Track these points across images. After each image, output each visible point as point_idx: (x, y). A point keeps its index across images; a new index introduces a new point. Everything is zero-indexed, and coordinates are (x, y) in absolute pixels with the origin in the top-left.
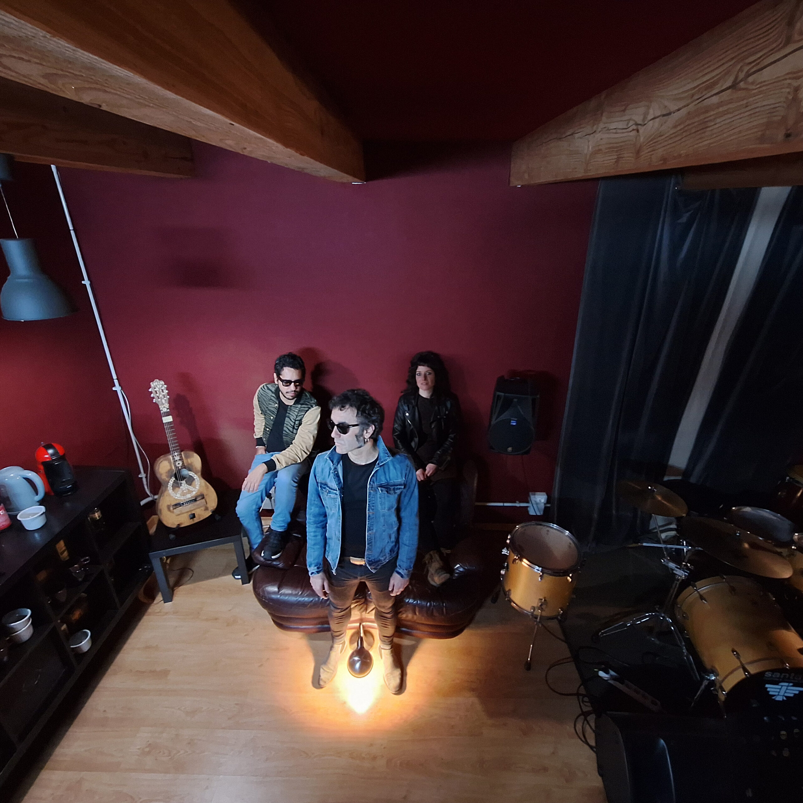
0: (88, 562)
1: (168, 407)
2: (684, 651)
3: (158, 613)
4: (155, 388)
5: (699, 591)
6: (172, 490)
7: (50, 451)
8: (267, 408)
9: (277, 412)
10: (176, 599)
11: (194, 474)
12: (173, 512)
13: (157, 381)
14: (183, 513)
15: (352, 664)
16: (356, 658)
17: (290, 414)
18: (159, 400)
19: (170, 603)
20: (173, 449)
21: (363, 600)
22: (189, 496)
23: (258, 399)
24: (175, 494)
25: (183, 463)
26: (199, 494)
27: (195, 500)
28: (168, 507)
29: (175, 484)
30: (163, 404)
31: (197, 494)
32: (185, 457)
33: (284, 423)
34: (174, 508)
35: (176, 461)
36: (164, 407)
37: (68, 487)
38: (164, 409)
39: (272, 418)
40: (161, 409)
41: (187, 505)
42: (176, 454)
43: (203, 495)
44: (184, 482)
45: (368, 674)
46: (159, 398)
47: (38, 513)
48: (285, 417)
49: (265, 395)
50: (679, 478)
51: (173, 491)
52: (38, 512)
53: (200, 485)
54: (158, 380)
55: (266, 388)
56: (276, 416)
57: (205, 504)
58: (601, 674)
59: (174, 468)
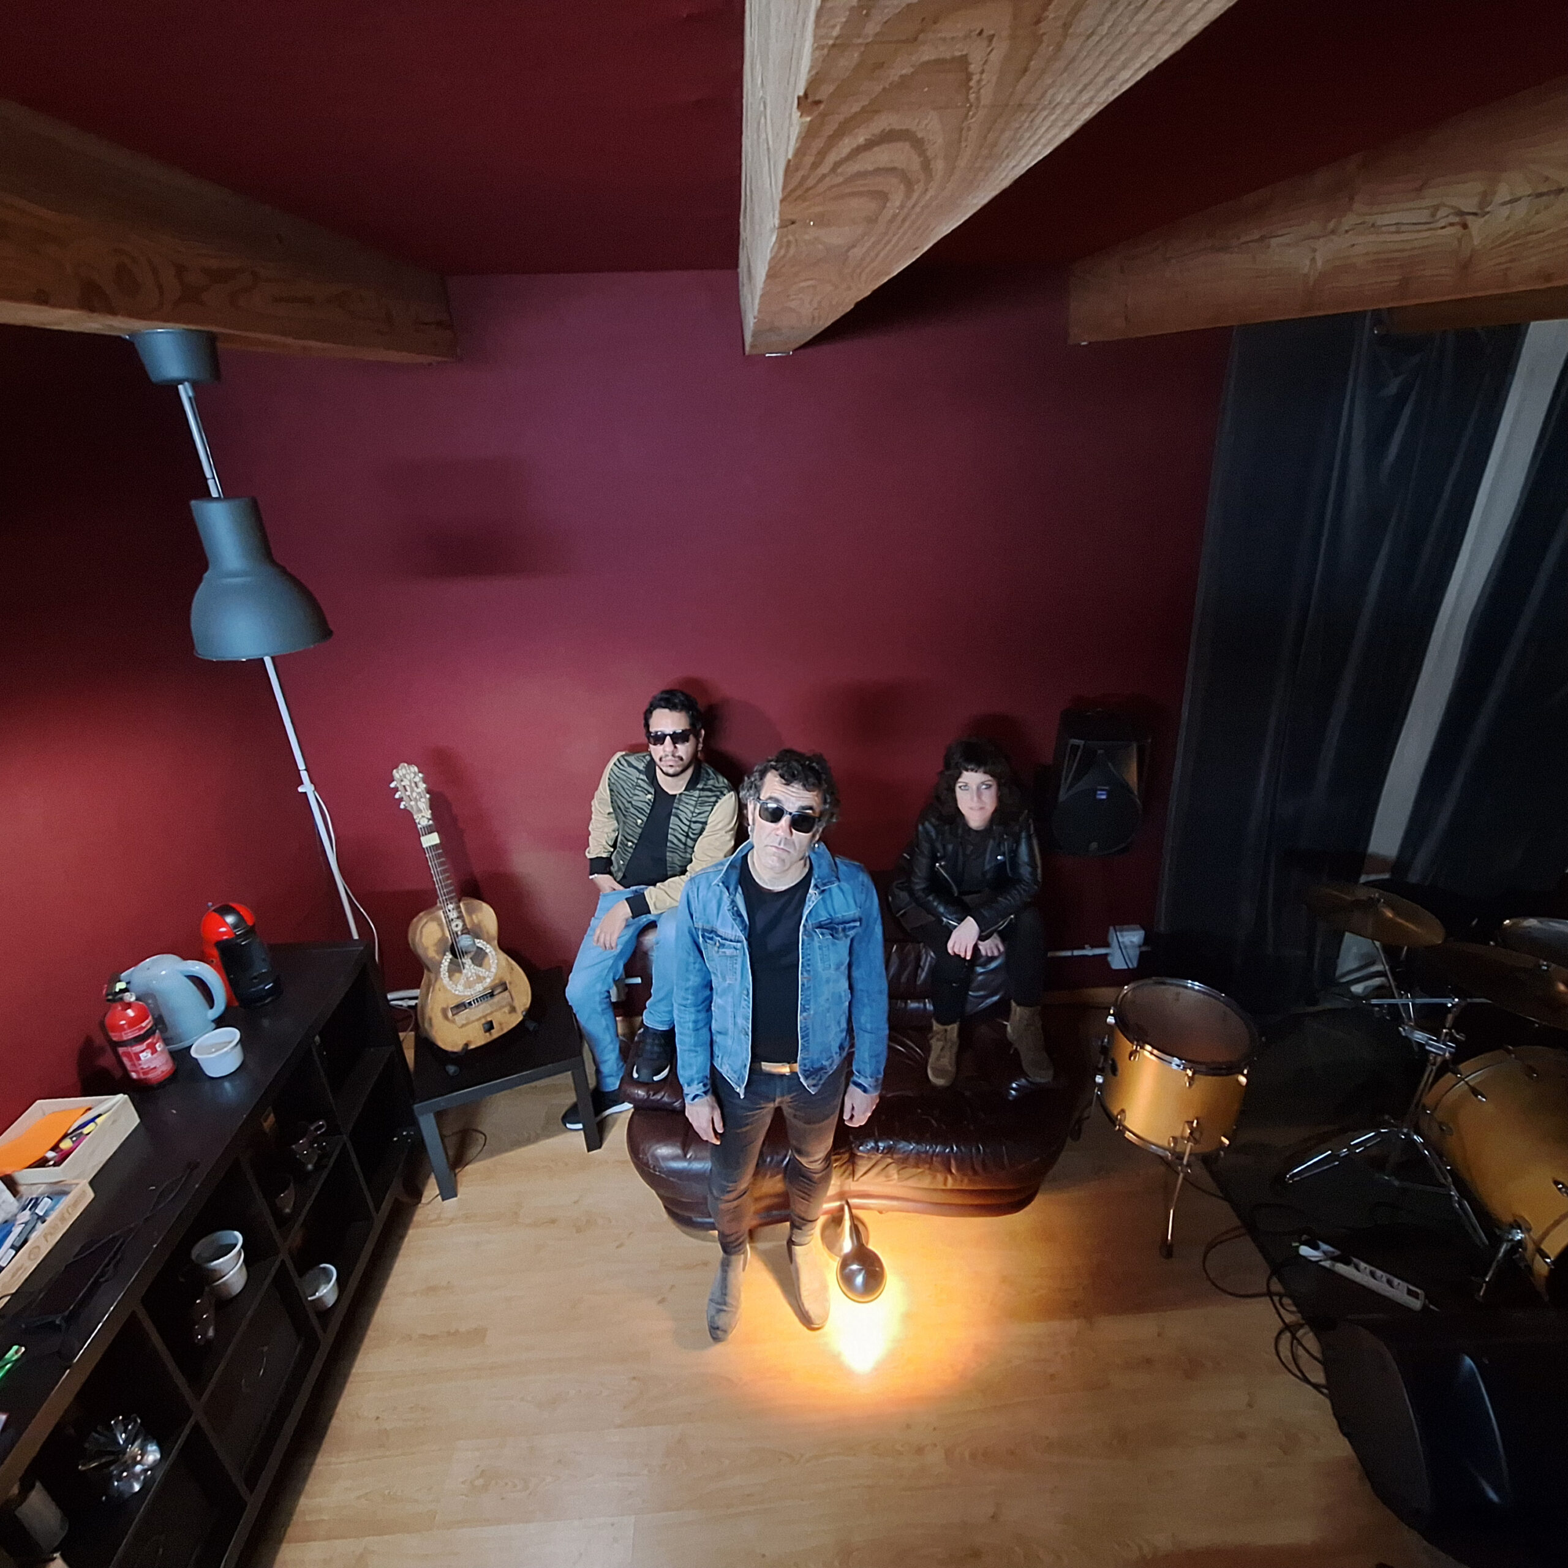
0: (323, 1130)
1: (429, 817)
2: (1452, 1193)
3: (435, 1220)
4: (402, 781)
5: (1466, 1080)
6: (448, 979)
7: (230, 919)
8: (630, 802)
9: (651, 810)
10: (461, 1190)
11: (485, 943)
12: (453, 1022)
13: (405, 767)
14: (473, 1022)
15: (847, 1279)
16: (855, 1267)
17: (678, 809)
18: (412, 803)
19: (455, 1199)
20: (444, 898)
21: (847, 1156)
22: (479, 988)
23: (609, 785)
24: (454, 986)
25: (464, 925)
26: (497, 981)
27: (492, 995)
28: (444, 1011)
29: (454, 967)
30: (420, 811)
31: (493, 984)
32: (467, 910)
33: (668, 827)
34: (455, 1012)
35: (452, 920)
36: (423, 817)
37: (267, 988)
38: (424, 821)
39: (639, 821)
40: (417, 821)
41: (478, 1006)
42: (451, 906)
43: (505, 984)
44: (467, 961)
45: (880, 1294)
46: (411, 800)
47: (231, 1042)
48: (670, 814)
49: (625, 778)
50: (1386, 876)
51: (451, 980)
52: (228, 1040)
53: (497, 964)
54: (406, 765)
55: (623, 762)
56: (648, 818)
57: (510, 1000)
58: (1305, 1251)
59: (448, 935)
